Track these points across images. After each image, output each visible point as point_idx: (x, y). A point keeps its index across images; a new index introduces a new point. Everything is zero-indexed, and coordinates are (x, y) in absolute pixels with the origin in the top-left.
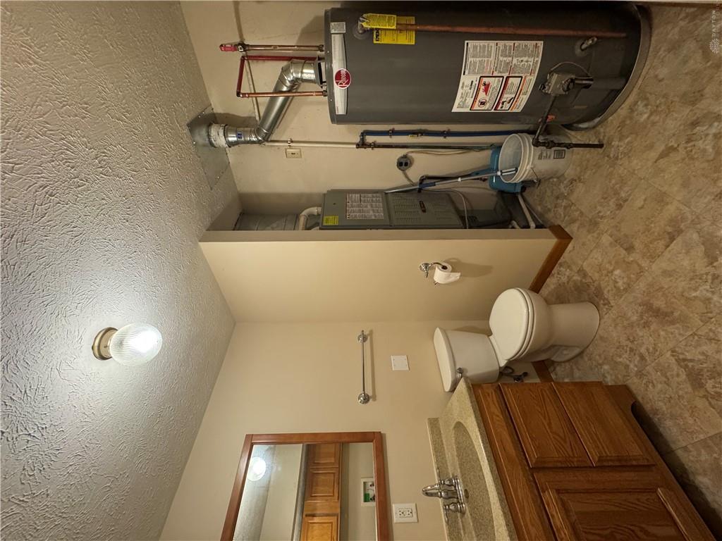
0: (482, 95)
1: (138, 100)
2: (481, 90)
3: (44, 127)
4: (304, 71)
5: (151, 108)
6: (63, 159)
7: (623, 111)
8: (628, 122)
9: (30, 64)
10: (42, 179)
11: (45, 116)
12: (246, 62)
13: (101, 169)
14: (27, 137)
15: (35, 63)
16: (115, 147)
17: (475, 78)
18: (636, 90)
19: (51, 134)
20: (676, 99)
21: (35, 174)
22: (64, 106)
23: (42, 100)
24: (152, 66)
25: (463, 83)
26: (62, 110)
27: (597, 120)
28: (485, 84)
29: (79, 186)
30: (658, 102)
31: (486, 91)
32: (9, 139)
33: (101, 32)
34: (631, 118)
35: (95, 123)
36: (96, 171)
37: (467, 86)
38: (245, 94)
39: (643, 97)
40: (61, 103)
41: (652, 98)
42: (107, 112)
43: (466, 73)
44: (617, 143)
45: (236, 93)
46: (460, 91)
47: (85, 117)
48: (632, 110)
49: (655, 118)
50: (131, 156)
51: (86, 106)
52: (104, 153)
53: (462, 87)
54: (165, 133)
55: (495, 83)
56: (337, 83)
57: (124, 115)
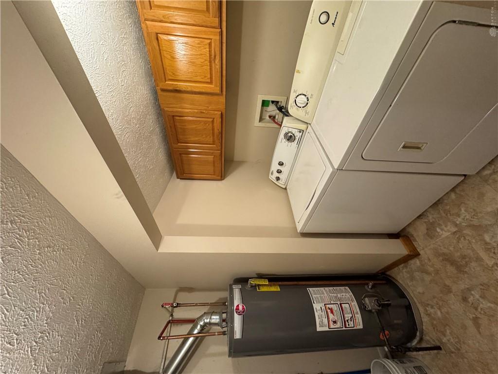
0: (331, 316)
1: (95, 320)
2: (329, 313)
3: (45, 290)
4: (213, 317)
5: (96, 330)
6: (28, 315)
7: (425, 319)
8: (435, 322)
9: (74, 264)
10: (3, 316)
11: (52, 286)
12: (169, 325)
13: (35, 344)
14: (32, 287)
15: (76, 265)
16: (58, 336)
17: (322, 305)
18: (419, 306)
19: (42, 296)
20: (441, 295)
21: (5, 308)
22: (64, 290)
23: (60, 279)
24: (115, 309)
25: (316, 309)
26: (61, 291)
27: (418, 334)
28: (329, 309)
29: (10, 343)
30: (435, 302)
31: (332, 312)
32: (26, 280)
33: (108, 278)
34: (434, 319)
35: (65, 311)
36: (31, 343)
37: (319, 310)
38: (165, 337)
39: (426, 305)
40: (65, 287)
41: (430, 302)
42: (76, 311)
43: (315, 302)
44: (445, 339)
45: (158, 337)
46: (316, 314)
47: (65, 304)
48: (429, 315)
49: (444, 310)
50: (58, 352)
51: (72, 299)
52: (49, 334)
53: (317, 311)
54: (89, 356)
55: (335, 308)
56: (236, 312)
57: (82, 321)
